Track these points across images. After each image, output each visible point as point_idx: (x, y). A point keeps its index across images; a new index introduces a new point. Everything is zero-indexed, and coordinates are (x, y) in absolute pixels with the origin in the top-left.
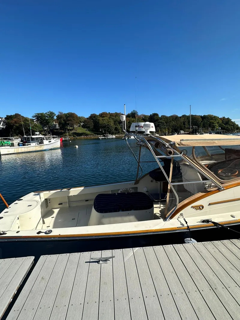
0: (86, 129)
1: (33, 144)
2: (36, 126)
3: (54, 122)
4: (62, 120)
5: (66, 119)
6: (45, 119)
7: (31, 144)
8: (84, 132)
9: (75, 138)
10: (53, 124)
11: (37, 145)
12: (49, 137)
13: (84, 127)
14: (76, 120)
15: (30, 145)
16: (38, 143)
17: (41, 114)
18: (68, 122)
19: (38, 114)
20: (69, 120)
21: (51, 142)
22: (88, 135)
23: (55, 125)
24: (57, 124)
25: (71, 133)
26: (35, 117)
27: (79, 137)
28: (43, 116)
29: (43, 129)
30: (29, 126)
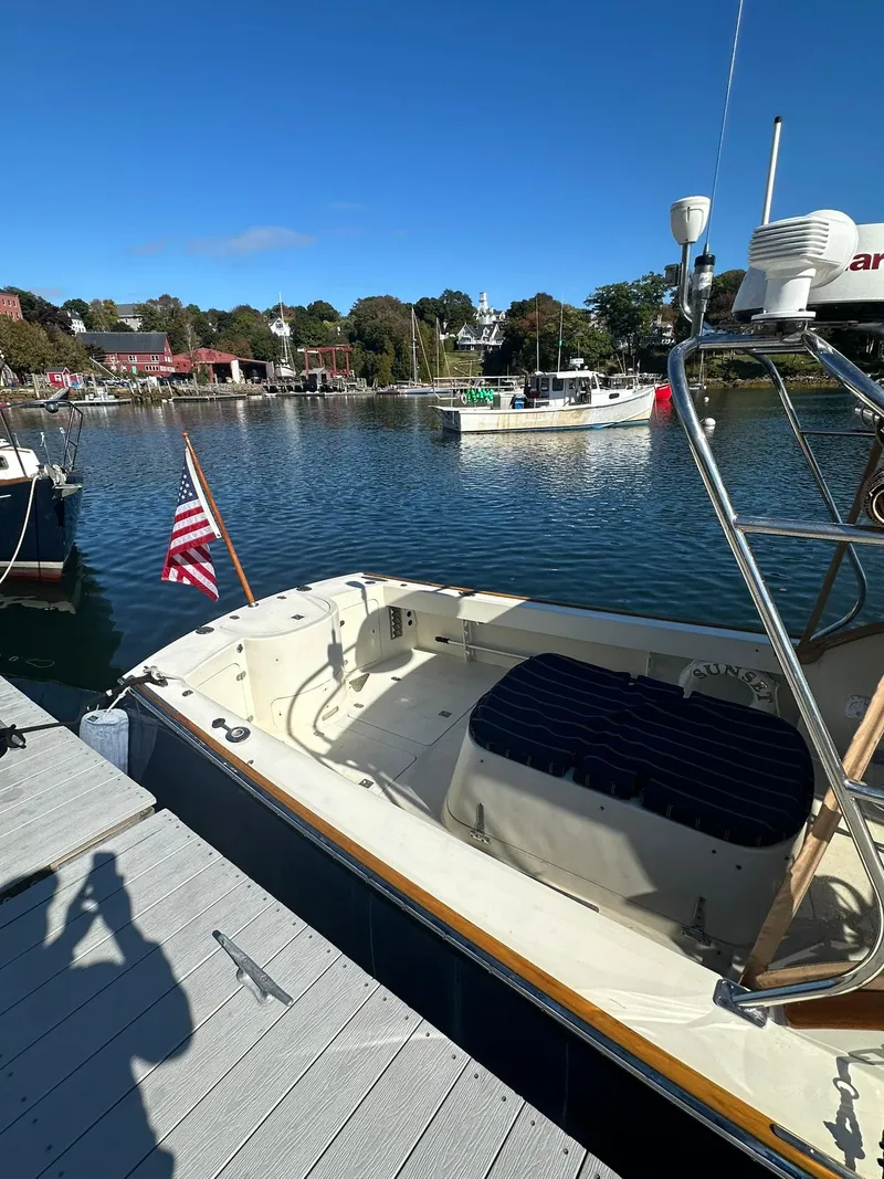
1: (557, 403)
2: (592, 335)
3: (660, 317)
6: (628, 310)
7: (551, 402)
8: (778, 362)
9: (731, 386)
10: (655, 327)
11: (568, 407)
12: (629, 379)
15: (547, 404)
16: (573, 401)
17: (618, 288)
19: (607, 288)
20: (719, 308)
21: (617, 396)
22: (793, 374)
23: (662, 330)
24: (669, 326)
25: (720, 363)
26: (596, 301)
27: (748, 381)
28: (623, 296)
29: (614, 348)
30: (568, 339)
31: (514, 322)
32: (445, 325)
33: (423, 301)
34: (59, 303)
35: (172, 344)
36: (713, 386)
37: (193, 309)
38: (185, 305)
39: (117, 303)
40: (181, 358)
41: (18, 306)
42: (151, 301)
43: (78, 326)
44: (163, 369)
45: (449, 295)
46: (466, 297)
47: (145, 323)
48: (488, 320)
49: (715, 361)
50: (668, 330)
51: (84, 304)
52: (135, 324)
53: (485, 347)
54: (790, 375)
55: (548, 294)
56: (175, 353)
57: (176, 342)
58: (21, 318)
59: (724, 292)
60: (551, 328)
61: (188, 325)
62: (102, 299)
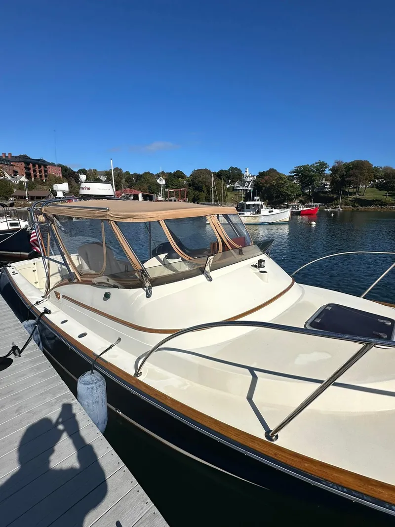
0: (384, 192)
1: (247, 214)
3: (324, 179)
4: (338, 175)
5: (345, 173)
6: (308, 176)
7: (245, 213)
8: (379, 199)
9: (355, 209)
10: (322, 183)
11: (252, 215)
13: (380, 187)
14: (366, 174)
15: (243, 214)
16: (254, 213)
17: (304, 167)
18: (347, 179)
19: (300, 167)
20: (350, 176)
21: (272, 211)
22: (385, 204)
23: (325, 185)
24: (328, 183)
25: (351, 199)
26: (294, 172)
27: (364, 208)
28: (307, 170)
29: (302, 192)
30: (282, 188)
31: (260, 180)
32: (230, 181)
33: (221, 171)
34: (76, 170)
35: (116, 186)
36: (347, 209)
37: (127, 173)
38: (124, 171)
39: (98, 170)
40: (119, 192)
41: (60, 171)
42: (111, 170)
45: (232, 169)
46: (239, 170)
47: (108, 178)
48: (248, 179)
49: (349, 198)
50: (328, 185)
51: (86, 171)
52: (103, 179)
53: (246, 190)
54: (384, 205)
55: (275, 169)
56: (117, 190)
58: (61, 176)
59: (352, 169)
60: (274, 183)
61: (124, 179)
62: (92, 169)
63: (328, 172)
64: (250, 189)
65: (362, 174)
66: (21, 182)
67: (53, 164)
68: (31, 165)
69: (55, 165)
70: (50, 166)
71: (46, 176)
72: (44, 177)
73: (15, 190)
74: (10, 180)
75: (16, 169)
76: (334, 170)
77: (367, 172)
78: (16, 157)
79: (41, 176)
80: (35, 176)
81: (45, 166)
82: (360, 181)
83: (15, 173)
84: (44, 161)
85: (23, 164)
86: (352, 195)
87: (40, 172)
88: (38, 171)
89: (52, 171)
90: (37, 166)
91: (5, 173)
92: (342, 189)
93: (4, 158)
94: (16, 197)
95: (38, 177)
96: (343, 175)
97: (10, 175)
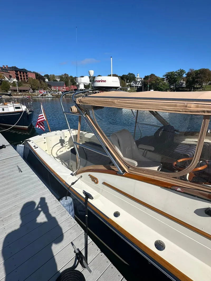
2: (164, 84)
3: (182, 80)
4: (191, 78)
5: (195, 76)
6: (173, 78)
10: (181, 82)
14: (207, 76)
17: (171, 73)
18: (196, 80)
19: (169, 73)
20: (198, 78)
23: (182, 83)
24: (184, 82)
26: (166, 76)
28: (173, 75)
29: (170, 87)
30: (158, 85)
31: (146, 81)
32: (128, 81)
33: (123, 76)
34: (43, 75)
35: (66, 84)
37: (71, 77)
38: (69, 76)
39: (55, 75)
40: (67, 87)
41: (35, 76)
42: (62, 75)
43: (47, 80)
44: (63, 90)
45: (130, 74)
46: (134, 74)
47: (61, 80)
48: (139, 80)
50: (184, 83)
51: (48, 75)
52: (58, 80)
53: (137, 86)
55: (154, 74)
56: (66, 86)
57: (67, 84)
58: (35, 78)
59: (199, 74)
60: (154, 82)
61: (70, 80)
62: (52, 75)
63: (184, 76)
64: (139, 86)
65: (205, 77)
66: (14, 82)
67: (30, 72)
68: (19, 72)
69: (32, 72)
70: (29, 73)
71: (27, 79)
72: (26, 79)
73: (11, 86)
74: (8, 81)
75: (11, 75)
76: (188, 75)
77: (208, 76)
78: (10, 68)
79: (24, 79)
80: (21, 78)
81: (26, 73)
82: (203, 81)
83: (10, 77)
84: (26, 70)
85: (14, 71)
86: (198, 89)
87: (24, 76)
88: (22, 76)
89: (30, 76)
90: (22, 73)
91: (5, 77)
92: (192, 85)
93: (4, 68)
94: (12, 90)
95: (23, 79)
96: (194, 78)
97: (8, 78)
